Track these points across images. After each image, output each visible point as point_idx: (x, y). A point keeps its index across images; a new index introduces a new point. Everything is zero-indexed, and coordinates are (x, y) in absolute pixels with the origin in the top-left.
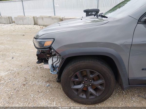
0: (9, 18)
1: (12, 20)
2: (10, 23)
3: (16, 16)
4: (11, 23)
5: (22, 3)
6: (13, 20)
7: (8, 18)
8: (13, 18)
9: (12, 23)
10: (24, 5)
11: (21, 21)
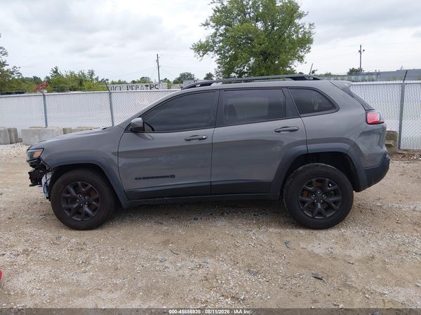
0: (9, 130)
1: (16, 135)
2: (11, 143)
3: (27, 128)
4: (14, 141)
5: (44, 100)
6: (20, 135)
7: (8, 133)
8: (19, 131)
9: (16, 142)
10: (47, 103)
11: (37, 137)
